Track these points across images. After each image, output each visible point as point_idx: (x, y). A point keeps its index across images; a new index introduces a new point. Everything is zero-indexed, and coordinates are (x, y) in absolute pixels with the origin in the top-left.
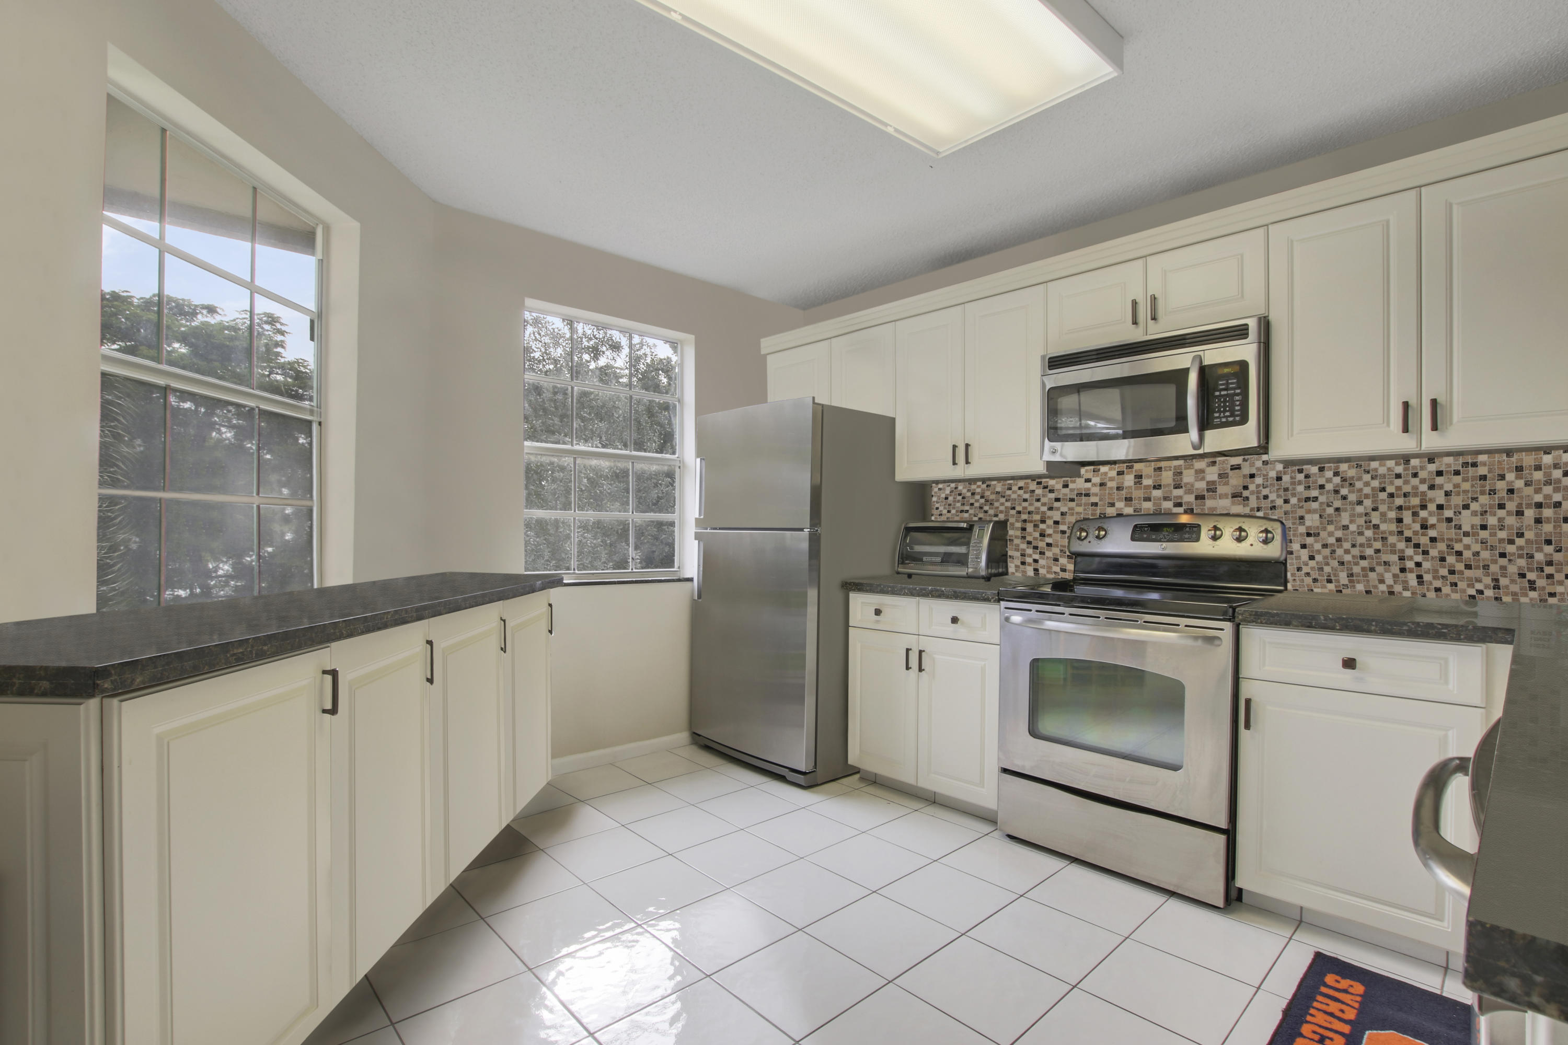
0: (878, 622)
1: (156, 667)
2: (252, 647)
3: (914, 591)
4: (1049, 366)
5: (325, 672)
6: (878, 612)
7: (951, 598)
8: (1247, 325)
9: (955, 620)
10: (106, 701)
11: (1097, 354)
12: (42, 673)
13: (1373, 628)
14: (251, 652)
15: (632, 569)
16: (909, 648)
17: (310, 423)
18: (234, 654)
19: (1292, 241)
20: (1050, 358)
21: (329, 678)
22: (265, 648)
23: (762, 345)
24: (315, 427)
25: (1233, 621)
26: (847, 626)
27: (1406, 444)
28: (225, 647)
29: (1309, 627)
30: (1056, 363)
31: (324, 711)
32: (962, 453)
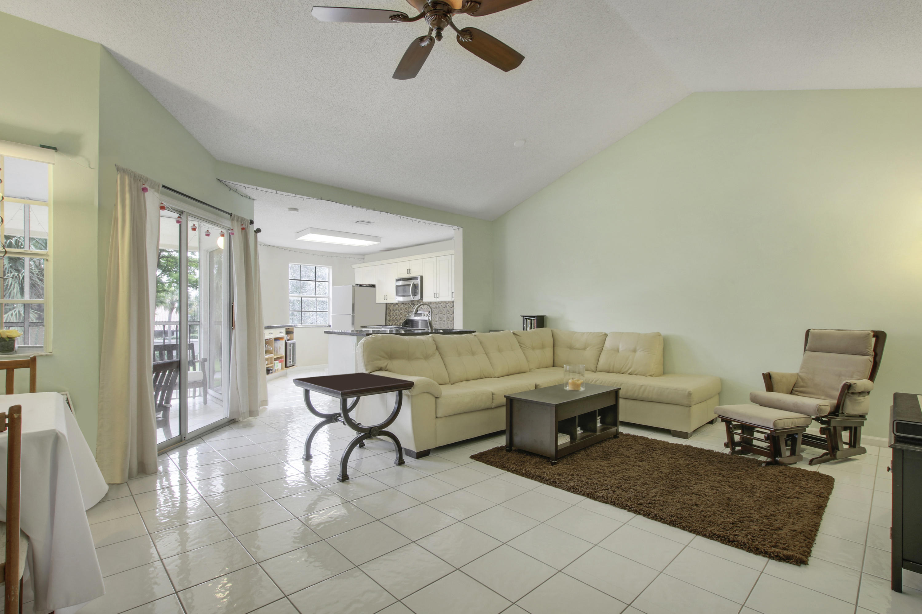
4: (395, 281)
8: (418, 277)
11: (401, 280)
20: (395, 279)
27: (435, 300)
32: (385, 297)
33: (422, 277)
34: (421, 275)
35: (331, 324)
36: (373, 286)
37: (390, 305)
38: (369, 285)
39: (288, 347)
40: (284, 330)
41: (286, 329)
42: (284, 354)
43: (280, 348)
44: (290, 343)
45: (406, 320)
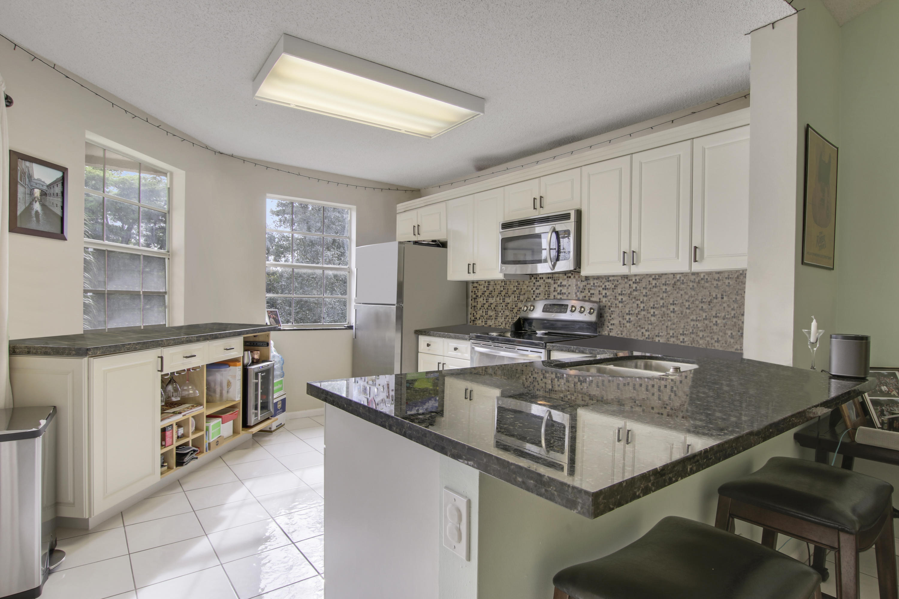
0: (429, 350)
1: (103, 349)
2: (133, 346)
3: (441, 335)
4: (502, 228)
5: (159, 357)
6: (428, 345)
7: (453, 338)
8: (570, 213)
9: (456, 349)
10: (89, 358)
11: (519, 223)
12: (73, 349)
13: (587, 352)
14: (132, 347)
15: (323, 323)
16: (440, 362)
17: (164, 259)
18: (126, 348)
19: (590, 175)
20: (502, 224)
21: (160, 359)
22: (137, 346)
23: (398, 209)
24: (167, 260)
25: (546, 349)
26: (417, 352)
27: (624, 270)
28: (124, 345)
29: (568, 351)
30: (506, 226)
31: (158, 371)
32: (472, 268)
33: (579, 213)
34: (577, 207)
35: (353, 323)
36: (443, 245)
37: (475, 285)
38: (433, 241)
39: (252, 381)
40: (238, 343)
41: (244, 338)
42: (238, 398)
43: (229, 384)
44: (256, 370)
45: (519, 319)
